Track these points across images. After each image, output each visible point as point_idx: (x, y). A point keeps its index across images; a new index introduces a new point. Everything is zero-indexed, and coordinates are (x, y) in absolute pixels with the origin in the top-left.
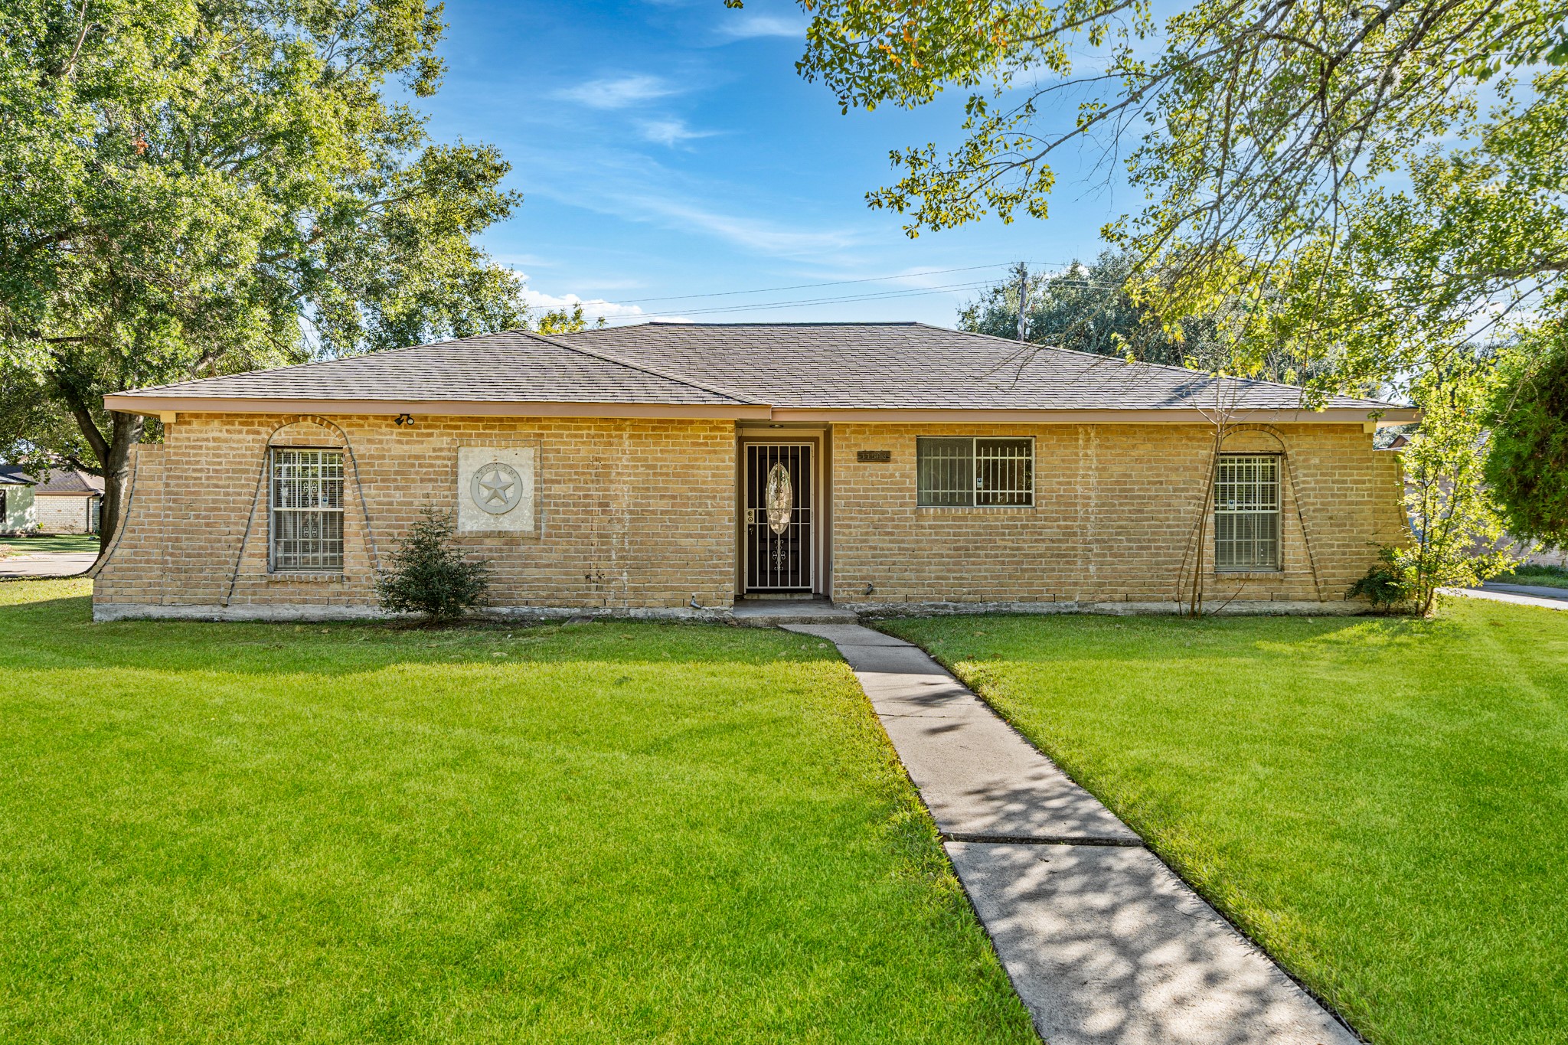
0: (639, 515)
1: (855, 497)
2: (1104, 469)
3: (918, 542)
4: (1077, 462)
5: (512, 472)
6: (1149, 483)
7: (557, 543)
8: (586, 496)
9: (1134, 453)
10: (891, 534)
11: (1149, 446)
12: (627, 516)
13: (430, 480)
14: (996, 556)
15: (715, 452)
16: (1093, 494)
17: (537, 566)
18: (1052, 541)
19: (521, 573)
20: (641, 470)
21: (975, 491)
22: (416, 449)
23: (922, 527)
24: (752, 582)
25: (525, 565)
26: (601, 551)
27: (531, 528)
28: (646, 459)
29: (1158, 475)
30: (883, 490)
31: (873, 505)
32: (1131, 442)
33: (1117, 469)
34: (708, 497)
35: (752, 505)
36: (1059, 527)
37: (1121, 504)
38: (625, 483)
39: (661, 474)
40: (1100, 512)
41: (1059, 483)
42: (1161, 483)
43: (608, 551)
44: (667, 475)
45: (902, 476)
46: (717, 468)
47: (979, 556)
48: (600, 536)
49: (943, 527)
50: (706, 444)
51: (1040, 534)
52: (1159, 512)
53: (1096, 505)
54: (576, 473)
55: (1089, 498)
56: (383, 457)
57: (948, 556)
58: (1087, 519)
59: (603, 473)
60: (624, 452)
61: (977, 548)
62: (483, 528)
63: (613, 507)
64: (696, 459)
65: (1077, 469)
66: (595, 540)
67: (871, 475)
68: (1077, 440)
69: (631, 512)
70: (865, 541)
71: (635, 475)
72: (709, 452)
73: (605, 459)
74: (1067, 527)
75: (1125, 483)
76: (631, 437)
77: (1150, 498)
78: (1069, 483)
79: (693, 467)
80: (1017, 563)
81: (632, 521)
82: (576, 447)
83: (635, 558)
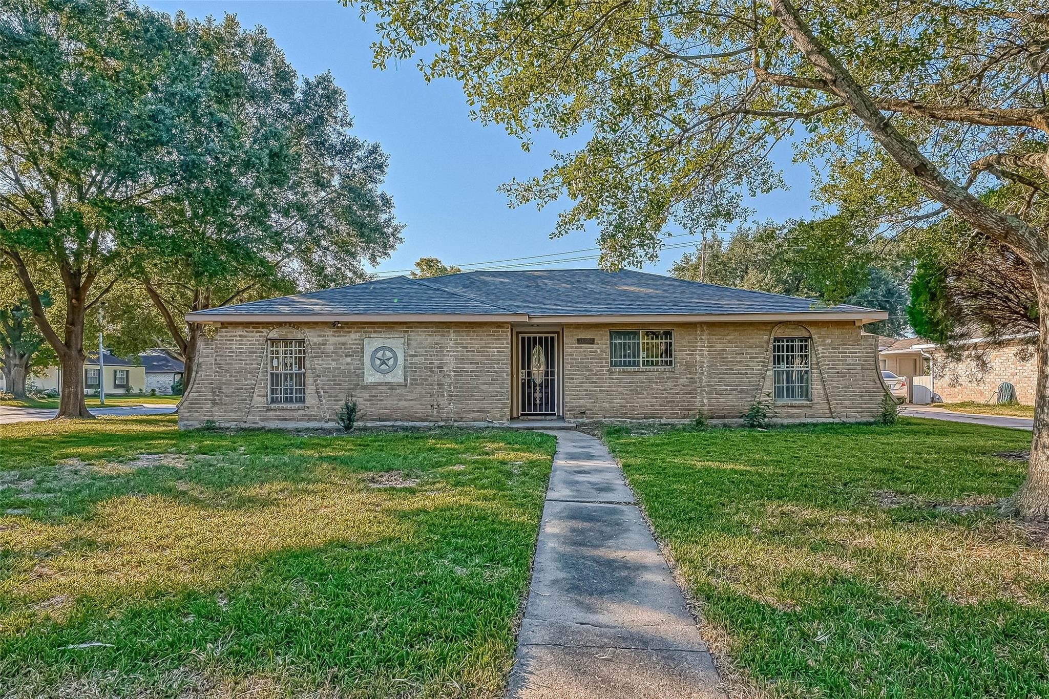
0: (459, 372)
1: (576, 363)
2: (711, 347)
3: (610, 387)
4: (696, 343)
5: (391, 350)
6: (736, 354)
7: (416, 388)
8: (431, 363)
9: (728, 338)
10: (596, 382)
11: (736, 333)
12: (453, 374)
13: (350, 356)
14: (653, 394)
15: (499, 339)
16: (706, 361)
17: (405, 400)
18: (684, 386)
19: (397, 404)
20: (460, 349)
21: (641, 359)
22: (342, 339)
23: (612, 379)
24: (523, 409)
25: (400, 400)
26: (438, 392)
27: (402, 381)
28: (462, 344)
29: (741, 350)
30: (591, 359)
31: (585, 367)
32: (727, 332)
33: (718, 347)
34: (495, 363)
35: (523, 368)
36: (687, 378)
37: (721, 366)
38: (451, 356)
39: (470, 351)
40: (709, 370)
41: (687, 354)
42: (743, 354)
43: (443, 392)
44: (474, 351)
45: (601, 351)
46: (500, 348)
47: (643, 394)
48: (438, 384)
49: (624, 378)
50: (494, 335)
51: (677, 382)
52: (743, 370)
53: (707, 366)
54: (426, 351)
55: (704, 362)
56: (325, 344)
57: (626, 394)
58: (703, 374)
59: (440, 351)
60: (451, 340)
61: (642, 390)
62: (377, 381)
63: (445, 369)
64: (489, 343)
65: (697, 347)
66: (436, 387)
67: (585, 351)
68: (696, 331)
69: (455, 372)
70: (581, 386)
71: (457, 352)
72: (496, 339)
73: (440, 344)
74: (692, 378)
75: (723, 354)
76: (454, 332)
77: (737, 362)
78: (692, 354)
79: (487, 347)
80: (664, 398)
81: (455, 376)
82: (426, 337)
83: (457, 396)
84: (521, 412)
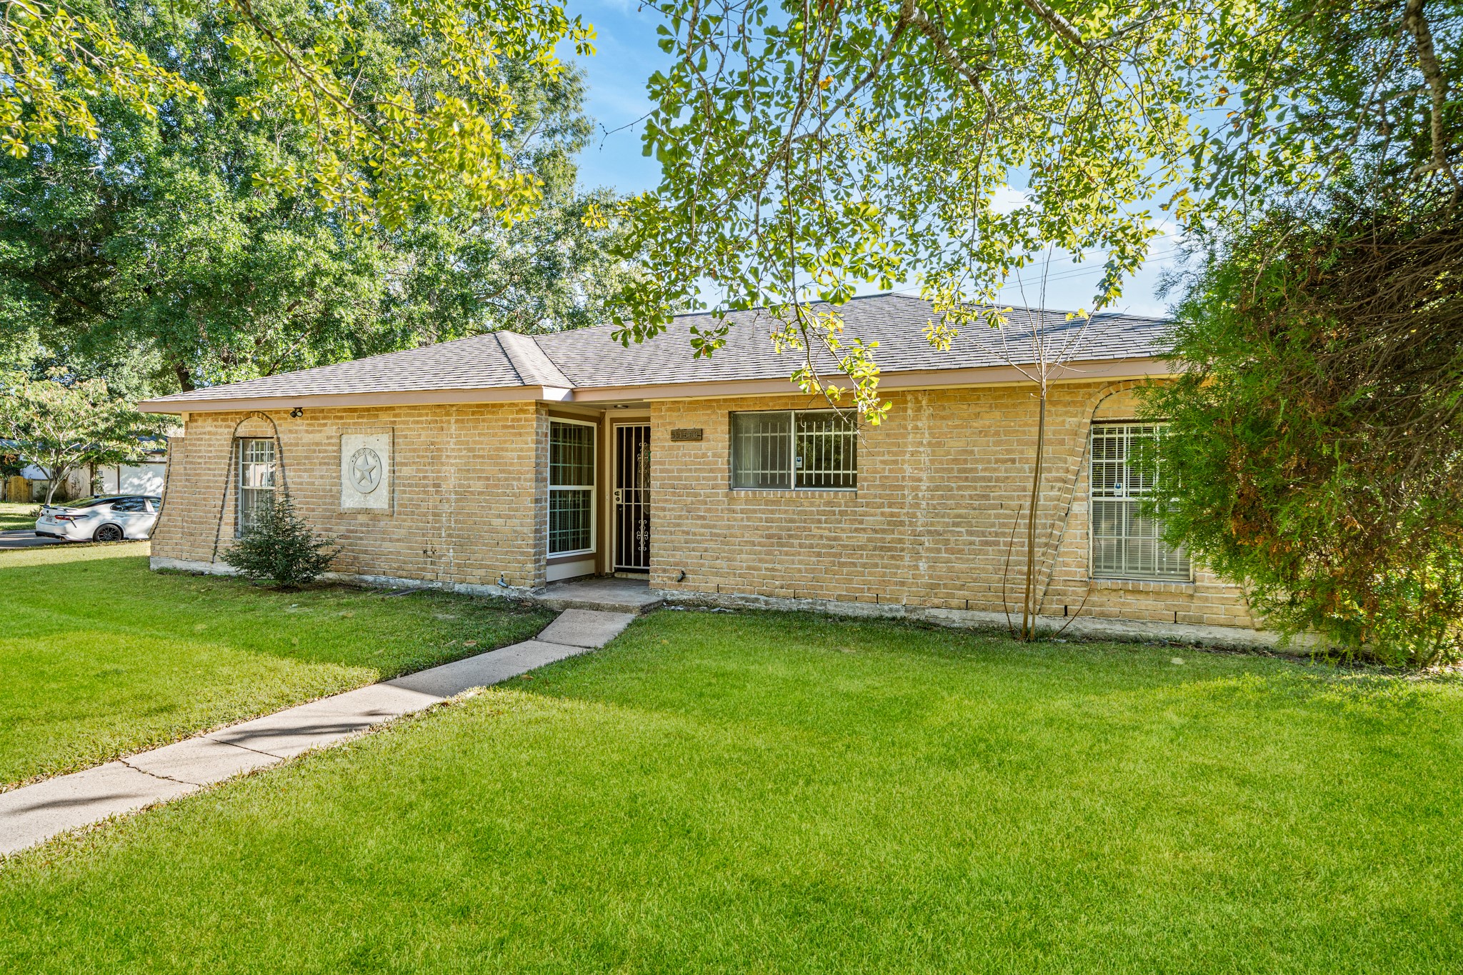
0: (463, 495)
1: (670, 478)
2: (939, 444)
3: (729, 527)
4: (904, 436)
5: (376, 456)
6: (997, 461)
7: (404, 521)
8: (425, 478)
9: (977, 424)
10: (703, 518)
11: (997, 414)
12: (453, 496)
13: (325, 464)
14: (811, 546)
15: (520, 434)
16: (924, 476)
17: (391, 540)
18: (875, 531)
19: (380, 546)
20: (464, 453)
21: (793, 472)
22: (317, 437)
23: (734, 511)
24: (619, 561)
25: (383, 540)
26: (434, 528)
27: (386, 506)
28: (467, 443)
29: (1009, 451)
30: (696, 470)
31: (685, 487)
32: (974, 409)
33: (955, 445)
34: (514, 479)
35: (620, 486)
36: (883, 514)
37: (959, 488)
38: (452, 465)
39: (479, 457)
40: (932, 498)
41: (883, 462)
42: (1013, 461)
43: (439, 529)
44: (483, 457)
45: (715, 455)
46: (521, 450)
47: (792, 546)
48: (435, 515)
49: (755, 511)
50: (513, 427)
51: (861, 522)
52: (1011, 498)
53: (928, 489)
54: (418, 457)
55: (920, 480)
56: (297, 445)
57: (760, 544)
58: (917, 505)
59: (435, 455)
60: (453, 435)
61: (790, 536)
62: (357, 506)
63: (444, 488)
64: (505, 442)
65: (906, 445)
66: (431, 518)
67: (684, 455)
68: (905, 410)
69: (456, 493)
70: (678, 525)
71: (460, 457)
72: (515, 434)
73: (438, 443)
74: (892, 515)
75: (966, 461)
76: (457, 421)
77: (998, 480)
78: (896, 462)
79: (502, 449)
80: (835, 555)
81: (457, 501)
82: (417, 432)
83: (458, 536)
84: (614, 565)
